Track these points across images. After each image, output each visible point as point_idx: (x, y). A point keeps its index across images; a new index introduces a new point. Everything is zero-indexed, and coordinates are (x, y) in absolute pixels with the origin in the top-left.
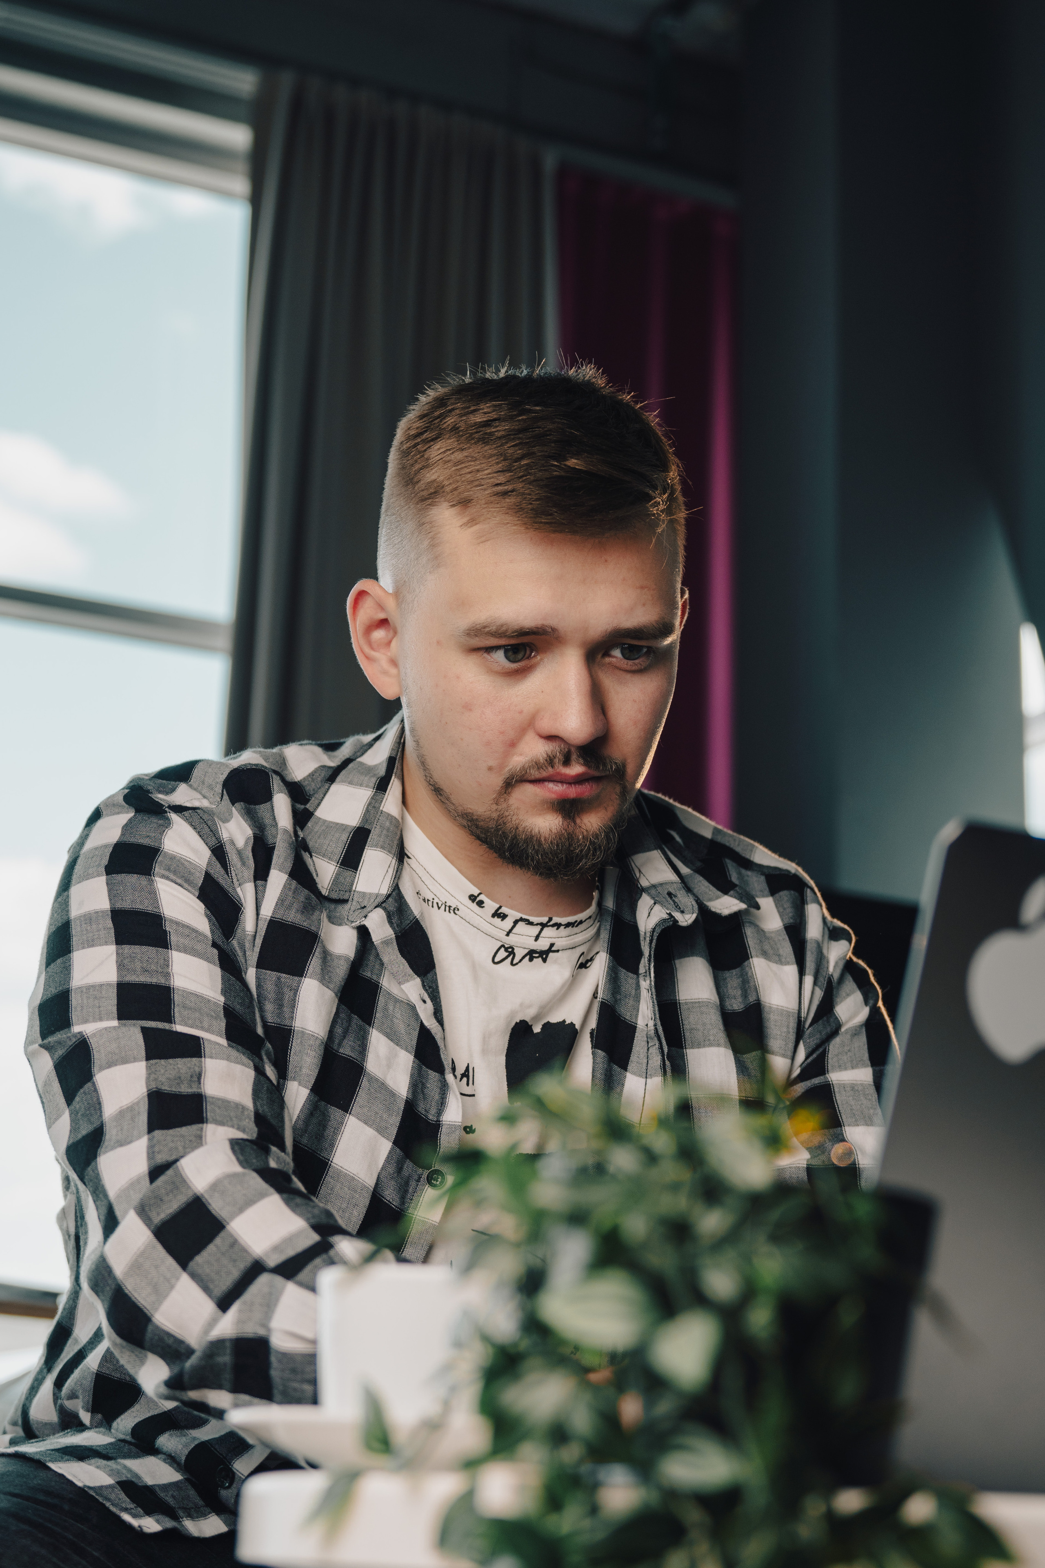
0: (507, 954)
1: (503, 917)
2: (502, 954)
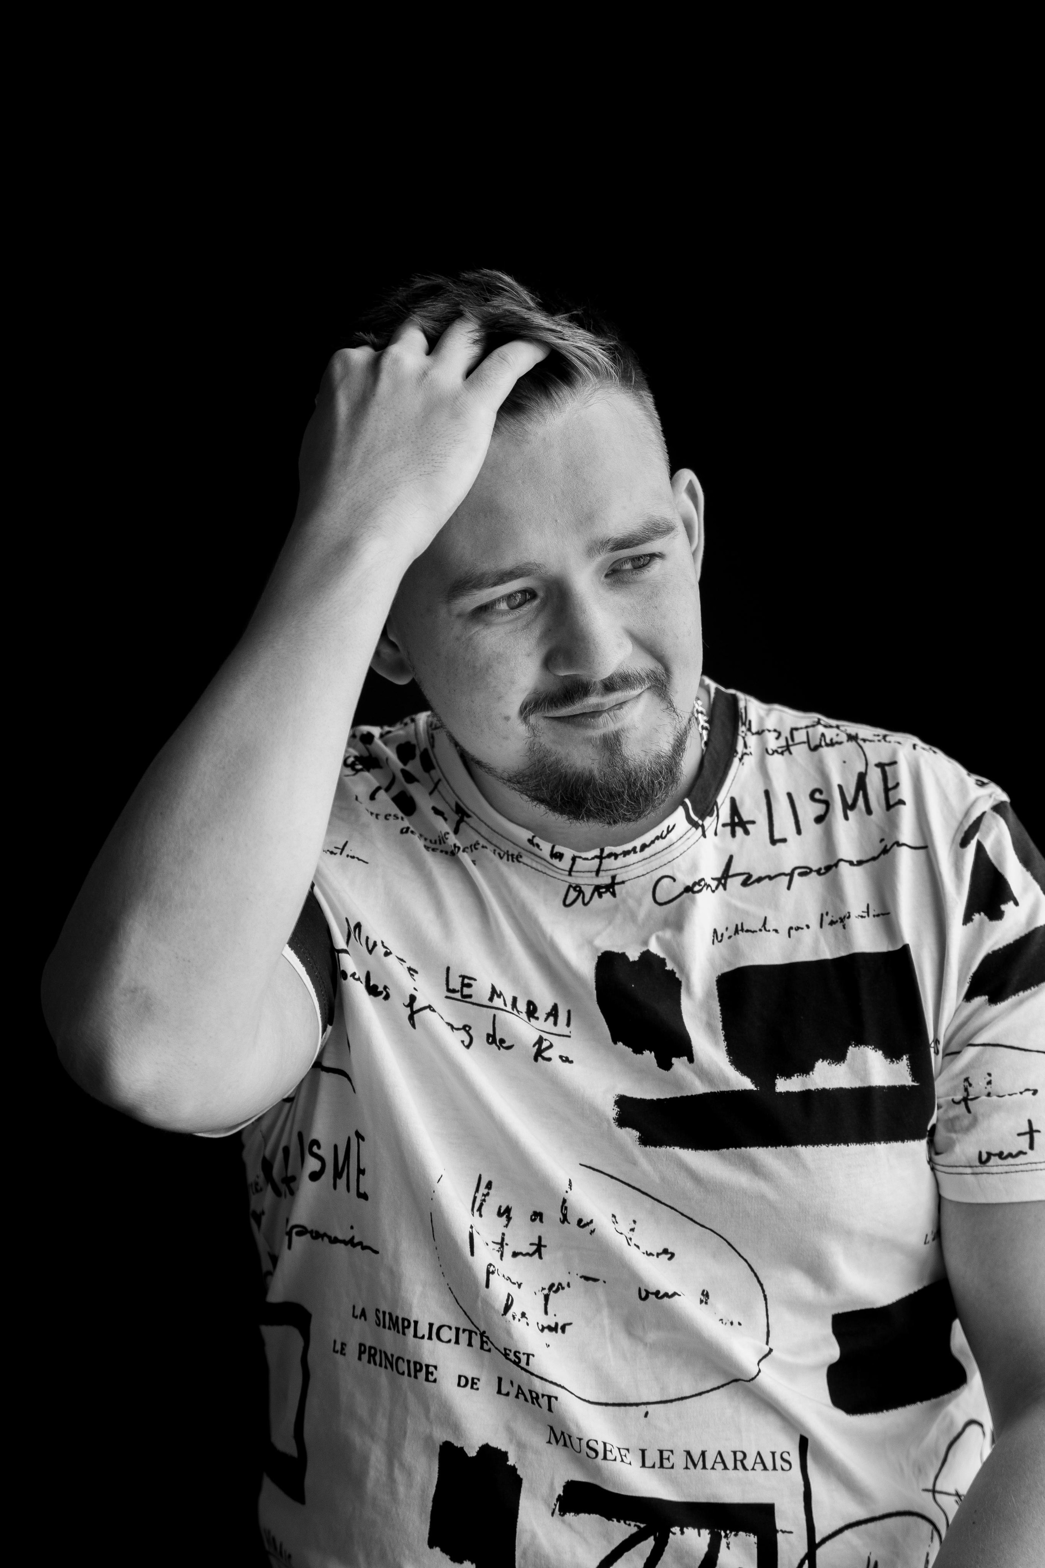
0: (576, 894)
1: (560, 856)
2: (573, 894)
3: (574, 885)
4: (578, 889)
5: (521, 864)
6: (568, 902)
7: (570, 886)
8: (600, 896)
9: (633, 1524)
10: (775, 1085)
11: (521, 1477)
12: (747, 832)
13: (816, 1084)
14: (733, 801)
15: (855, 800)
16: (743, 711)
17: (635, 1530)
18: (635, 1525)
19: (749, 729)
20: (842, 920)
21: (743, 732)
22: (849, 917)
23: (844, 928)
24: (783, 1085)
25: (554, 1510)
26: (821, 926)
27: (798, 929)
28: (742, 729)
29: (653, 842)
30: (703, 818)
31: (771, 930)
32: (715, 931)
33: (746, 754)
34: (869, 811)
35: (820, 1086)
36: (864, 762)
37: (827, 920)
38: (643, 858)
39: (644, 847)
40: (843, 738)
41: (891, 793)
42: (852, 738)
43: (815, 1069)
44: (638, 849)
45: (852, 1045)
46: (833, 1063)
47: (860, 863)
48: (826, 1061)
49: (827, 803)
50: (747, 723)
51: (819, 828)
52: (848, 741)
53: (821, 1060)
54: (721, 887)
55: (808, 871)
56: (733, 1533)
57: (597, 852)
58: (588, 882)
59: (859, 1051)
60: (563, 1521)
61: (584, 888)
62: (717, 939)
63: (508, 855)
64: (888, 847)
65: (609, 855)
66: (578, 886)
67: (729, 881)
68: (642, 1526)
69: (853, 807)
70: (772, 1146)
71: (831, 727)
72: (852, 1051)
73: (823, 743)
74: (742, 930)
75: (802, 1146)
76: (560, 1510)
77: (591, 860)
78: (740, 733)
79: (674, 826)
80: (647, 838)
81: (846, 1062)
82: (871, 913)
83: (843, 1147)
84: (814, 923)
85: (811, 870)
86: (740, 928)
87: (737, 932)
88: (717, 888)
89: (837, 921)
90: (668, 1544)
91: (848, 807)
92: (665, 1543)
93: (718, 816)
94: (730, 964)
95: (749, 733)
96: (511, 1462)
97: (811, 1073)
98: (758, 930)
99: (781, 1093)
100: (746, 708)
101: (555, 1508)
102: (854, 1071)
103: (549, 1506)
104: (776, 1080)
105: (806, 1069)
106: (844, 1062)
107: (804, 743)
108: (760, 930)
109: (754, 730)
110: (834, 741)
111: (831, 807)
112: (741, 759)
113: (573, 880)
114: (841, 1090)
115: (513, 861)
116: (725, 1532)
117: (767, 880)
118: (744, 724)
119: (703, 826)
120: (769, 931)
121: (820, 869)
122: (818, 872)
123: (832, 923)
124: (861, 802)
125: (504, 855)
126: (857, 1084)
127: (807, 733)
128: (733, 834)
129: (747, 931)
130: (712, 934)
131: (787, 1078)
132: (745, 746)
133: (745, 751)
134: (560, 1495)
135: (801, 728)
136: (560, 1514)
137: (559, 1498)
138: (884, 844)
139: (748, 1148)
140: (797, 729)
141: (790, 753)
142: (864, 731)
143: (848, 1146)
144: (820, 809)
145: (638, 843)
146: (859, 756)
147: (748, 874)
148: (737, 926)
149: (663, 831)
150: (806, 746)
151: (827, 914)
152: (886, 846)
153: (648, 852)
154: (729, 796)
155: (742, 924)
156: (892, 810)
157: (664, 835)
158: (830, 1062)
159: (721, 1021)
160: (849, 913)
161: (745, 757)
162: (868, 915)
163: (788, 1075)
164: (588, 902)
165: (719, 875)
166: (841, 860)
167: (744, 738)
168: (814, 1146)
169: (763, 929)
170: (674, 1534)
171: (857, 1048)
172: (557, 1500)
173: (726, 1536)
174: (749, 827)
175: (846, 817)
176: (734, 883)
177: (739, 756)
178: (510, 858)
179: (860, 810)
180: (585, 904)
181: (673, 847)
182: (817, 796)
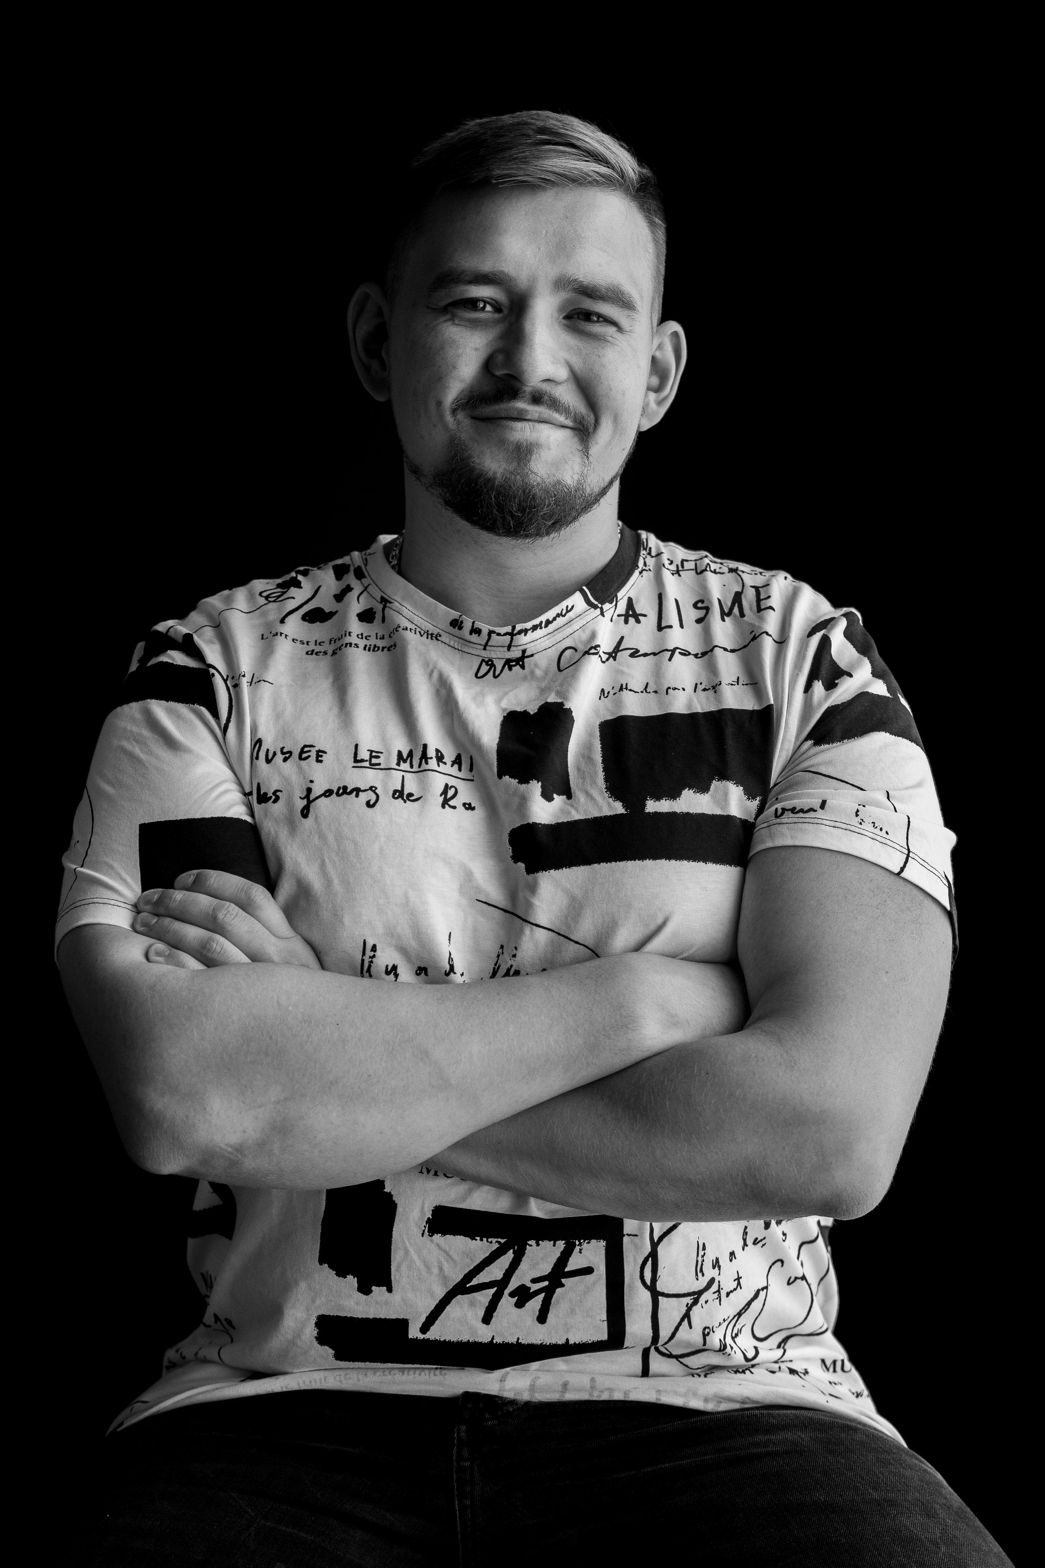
0: (488, 667)
1: (478, 632)
2: (485, 668)
3: (486, 660)
4: (490, 663)
5: (440, 642)
6: (480, 675)
7: (483, 661)
8: (510, 669)
9: (494, 1240)
10: (645, 805)
11: (396, 1202)
12: (638, 621)
13: (681, 808)
14: (630, 600)
15: (731, 609)
16: (645, 540)
17: (497, 1246)
18: (497, 1242)
19: (649, 554)
20: (714, 687)
21: (644, 554)
22: (720, 684)
23: (715, 692)
24: (652, 806)
25: (424, 1231)
26: (695, 691)
27: (675, 689)
28: (643, 552)
29: (554, 619)
30: (602, 603)
31: (651, 691)
32: (603, 690)
33: (645, 570)
34: (742, 615)
35: (685, 810)
36: (741, 585)
37: (700, 687)
38: (547, 633)
39: (548, 622)
40: (726, 570)
41: (762, 602)
42: (731, 570)
43: (682, 796)
44: (543, 625)
45: (715, 779)
46: (698, 792)
47: (732, 651)
48: (692, 790)
49: (707, 609)
50: (648, 549)
51: (699, 626)
52: (729, 572)
53: (688, 789)
54: (611, 659)
55: (687, 653)
56: (586, 1241)
57: (508, 629)
58: (499, 655)
59: (721, 785)
60: (432, 1241)
61: (495, 662)
62: (604, 695)
63: (428, 634)
64: (757, 636)
65: (520, 632)
66: (490, 660)
67: (619, 654)
68: (503, 1241)
69: (729, 614)
70: (639, 860)
71: (715, 562)
72: (715, 784)
73: (708, 569)
74: (626, 688)
75: (666, 860)
76: (428, 1232)
77: (503, 635)
78: (641, 554)
79: (573, 607)
80: (550, 614)
81: (709, 792)
82: (741, 682)
83: (701, 864)
84: (690, 688)
85: (689, 654)
86: (624, 687)
87: (621, 689)
88: (607, 660)
89: (709, 689)
90: (526, 1255)
91: (724, 615)
92: (523, 1254)
93: (616, 605)
94: (613, 713)
95: (648, 556)
96: (387, 1190)
97: (678, 799)
98: (640, 692)
99: (649, 813)
100: (647, 540)
101: (425, 1229)
102: (716, 801)
103: (420, 1228)
104: (647, 801)
105: (674, 795)
106: (707, 793)
107: (693, 570)
108: (642, 692)
109: (653, 554)
110: (717, 571)
111: (710, 612)
112: (641, 573)
113: (486, 654)
114: (703, 816)
115: (432, 639)
116: (579, 1241)
117: (652, 656)
118: (645, 549)
119: (602, 609)
120: (650, 693)
121: (698, 654)
122: (696, 656)
123: (704, 690)
124: (736, 610)
125: (424, 633)
126: (718, 812)
127: (696, 564)
128: (626, 622)
129: (630, 690)
130: (600, 692)
131: (657, 800)
132: (645, 564)
133: (644, 568)
134: (429, 1218)
135: (691, 561)
136: (429, 1235)
137: (429, 1220)
138: (753, 634)
139: (618, 862)
140: (687, 561)
141: (680, 575)
142: (742, 567)
143: (706, 863)
144: (700, 614)
145: (543, 618)
146: (737, 581)
147: (637, 649)
148: (622, 685)
149: (563, 609)
150: (694, 571)
151: (701, 684)
152: (755, 635)
153: (551, 627)
154: (628, 595)
155: (627, 684)
156: (762, 612)
157: (563, 613)
158: (695, 791)
159: (601, 757)
160: (720, 681)
161: (644, 572)
162: (738, 684)
163: (658, 798)
164: (499, 675)
165: (610, 650)
166: (717, 646)
167: (644, 559)
168: (676, 861)
169: (644, 691)
170: (531, 1246)
171: (720, 782)
172: (427, 1222)
173: (580, 1244)
174: (640, 618)
175: (723, 620)
176: (623, 656)
177: (640, 570)
178: (430, 636)
179: (735, 615)
180: (495, 677)
181: (572, 622)
182: (700, 605)
